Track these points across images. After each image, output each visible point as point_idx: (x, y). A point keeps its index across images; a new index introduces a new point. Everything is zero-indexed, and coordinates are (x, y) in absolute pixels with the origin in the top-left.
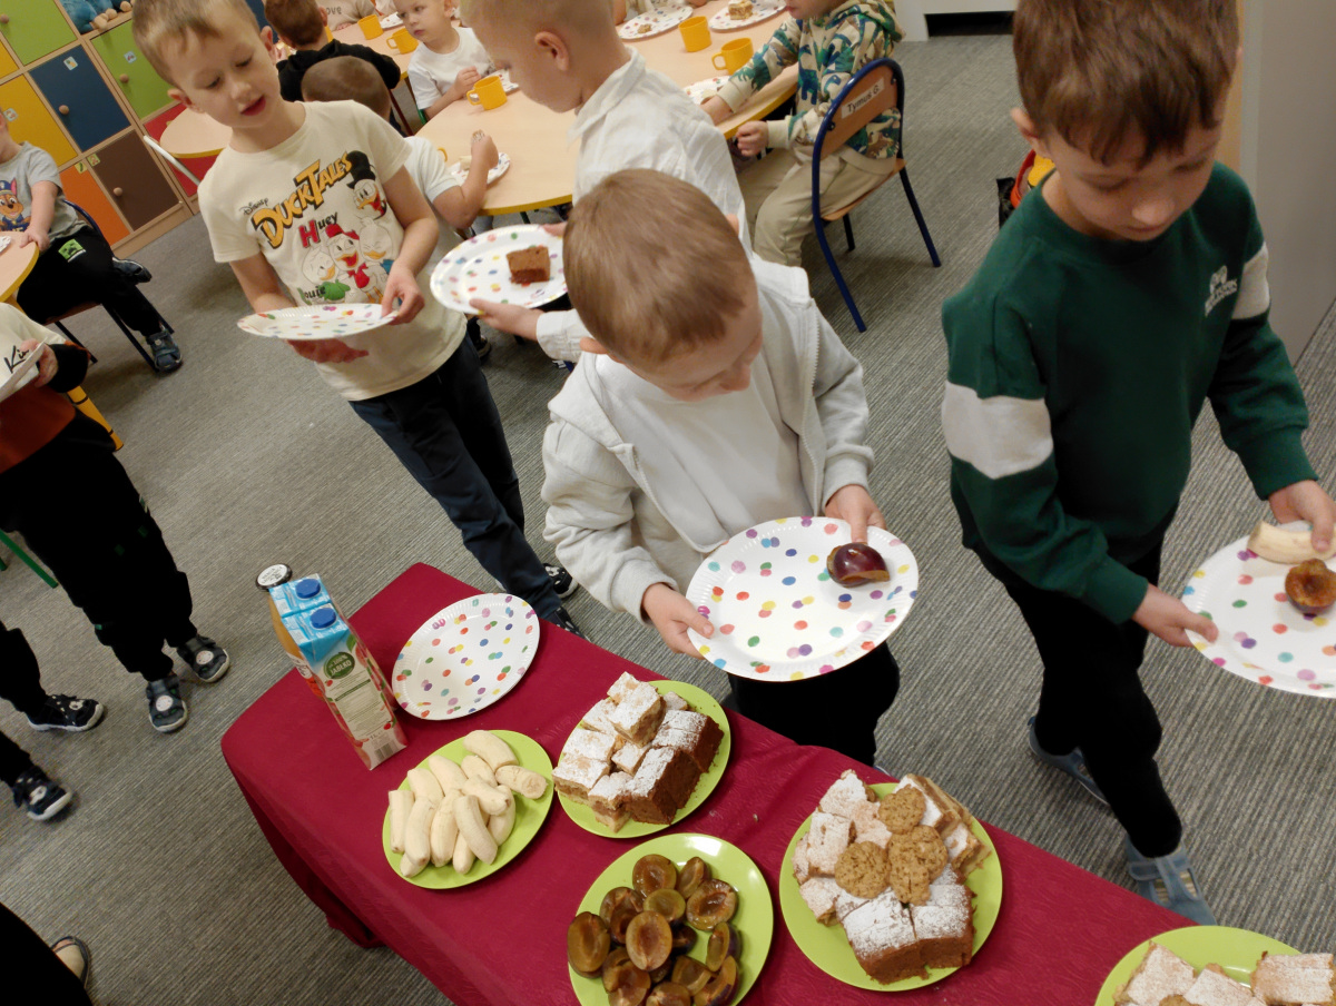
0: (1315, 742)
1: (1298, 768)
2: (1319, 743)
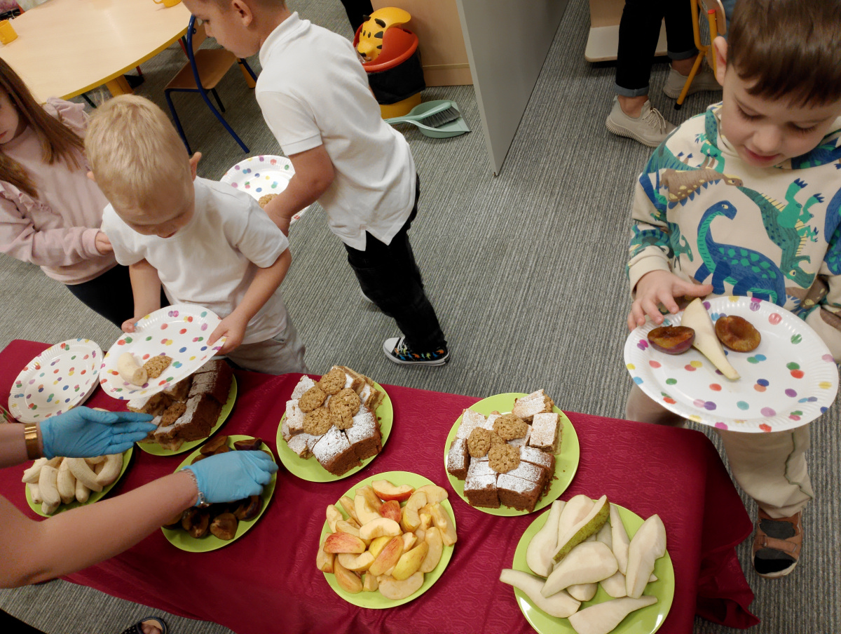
0: (549, 318)
1: (544, 332)
2: (551, 317)
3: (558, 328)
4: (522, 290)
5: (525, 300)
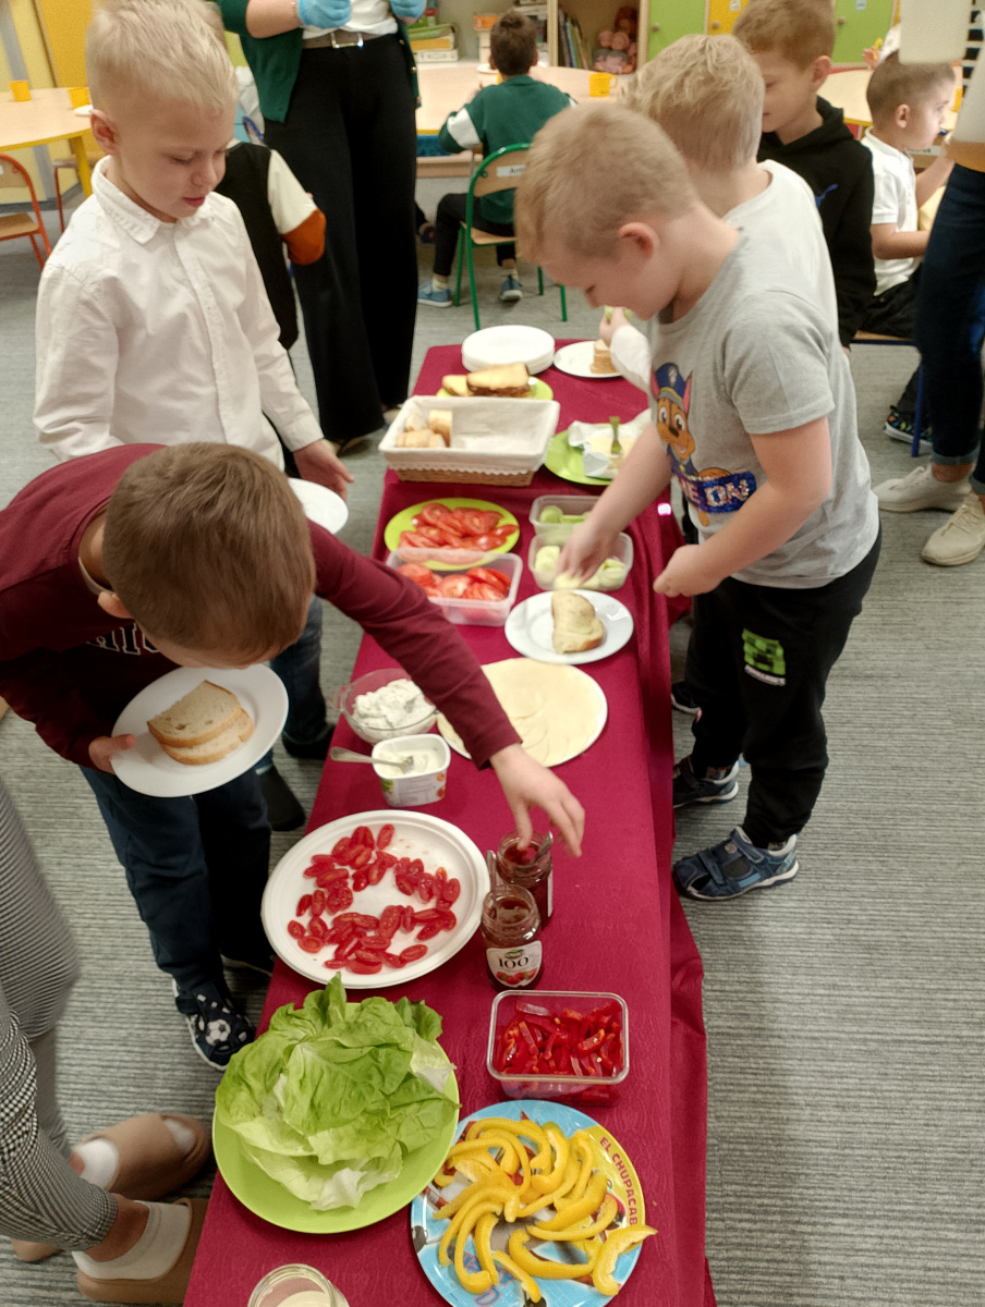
0: (868, 1094)
1: (828, 1089)
2: (869, 1097)
3: (849, 1114)
4: (923, 1031)
5: (900, 1041)
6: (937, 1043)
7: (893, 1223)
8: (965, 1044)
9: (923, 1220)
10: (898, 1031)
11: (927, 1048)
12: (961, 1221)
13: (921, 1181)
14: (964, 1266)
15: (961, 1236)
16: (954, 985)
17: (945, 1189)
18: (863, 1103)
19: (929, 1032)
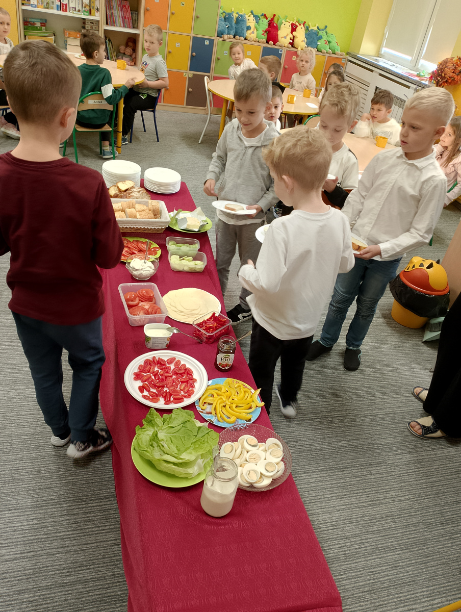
6: (319, 418)
7: (319, 473)
8: (327, 418)
9: (327, 470)
10: (307, 416)
11: (317, 420)
12: (338, 469)
13: (325, 459)
14: (342, 481)
15: (339, 473)
16: (320, 400)
17: (332, 461)
18: (302, 439)
19: (316, 415)
